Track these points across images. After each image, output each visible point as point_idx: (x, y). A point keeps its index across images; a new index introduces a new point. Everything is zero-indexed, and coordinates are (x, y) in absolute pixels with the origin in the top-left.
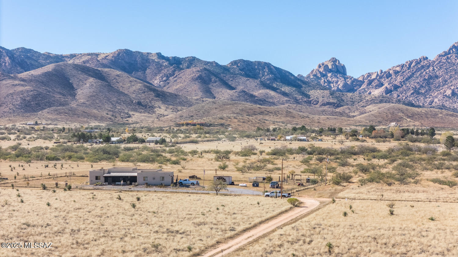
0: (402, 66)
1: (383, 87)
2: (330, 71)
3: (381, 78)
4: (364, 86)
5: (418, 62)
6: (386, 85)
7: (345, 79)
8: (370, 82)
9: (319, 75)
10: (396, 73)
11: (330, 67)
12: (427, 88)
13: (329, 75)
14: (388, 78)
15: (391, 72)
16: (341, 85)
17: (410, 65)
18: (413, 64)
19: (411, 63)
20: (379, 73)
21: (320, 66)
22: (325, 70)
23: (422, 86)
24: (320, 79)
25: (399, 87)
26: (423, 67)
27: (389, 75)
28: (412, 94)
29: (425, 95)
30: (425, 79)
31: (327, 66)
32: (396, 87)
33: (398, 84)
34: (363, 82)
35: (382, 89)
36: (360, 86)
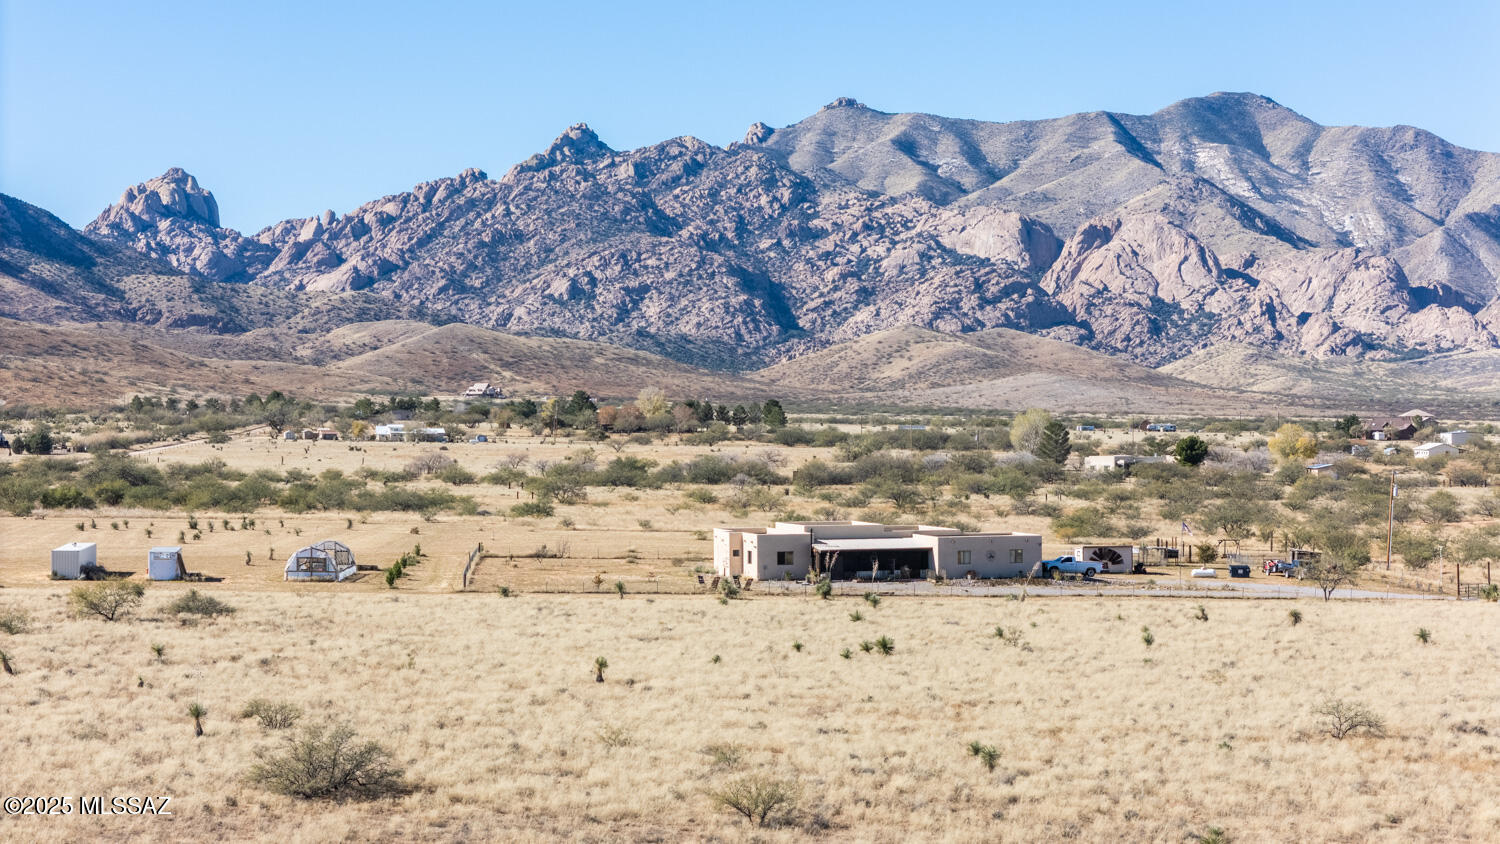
0: (405, 200)
1: (345, 267)
2: (167, 212)
3: (335, 236)
4: (278, 264)
5: (455, 189)
6: (354, 260)
7: (217, 237)
8: (300, 251)
9: (129, 225)
10: (386, 221)
11: (165, 200)
12: (489, 271)
13: (164, 225)
14: (357, 238)
15: (368, 218)
16: (204, 258)
17: (429, 197)
18: (440, 194)
19: (433, 190)
20: (324, 221)
21: (131, 197)
22: (148, 208)
23: (472, 267)
24: (132, 237)
25: (395, 268)
26: (472, 203)
27: (360, 229)
28: (442, 290)
29: (481, 295)
30: (482, 244)
31: (155, 195)
32: (387, 269)
33: (394, 259)
34: (272, 251)
35: (341, 274)
36: (267, 263)
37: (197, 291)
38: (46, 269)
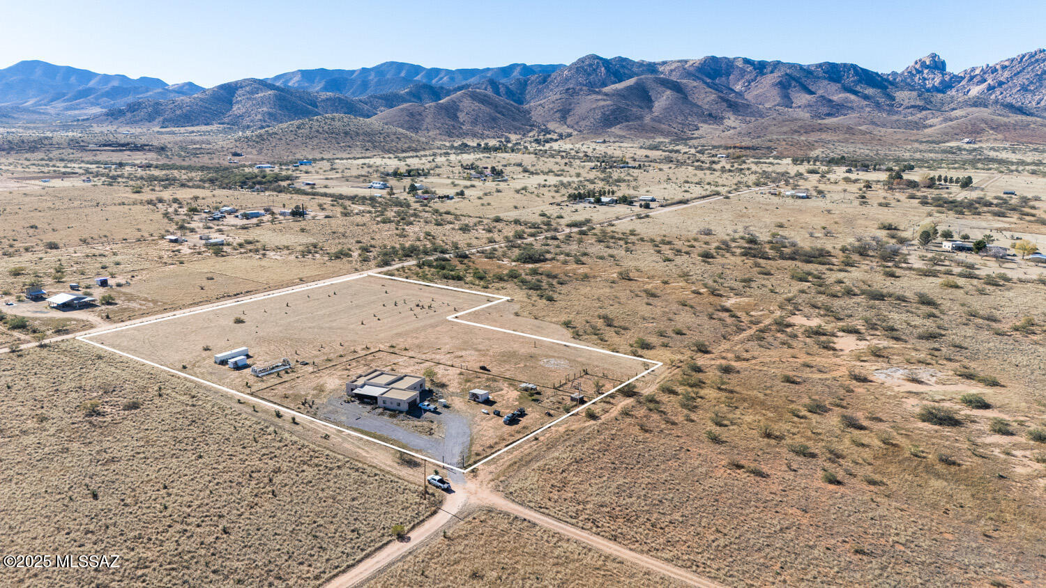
0: (1013, 60)
1: (986, 83)
2: (928, 67)
3: (985, 73)
4: (963, 83)
5: (1032, 56)
6: (990, 81)
7: (943, 75)
8: (971, 78)
9: (914, 72)
10: (1004, 68)
11: (928, 63)
12: (1038, 84)
13: (926, 71)
14: (993, 73)
15: (998, 67)
16: (938, 82)
17: (1022, 59)
18: (1026, 58)
19: (1024, 56)
20: (984, 67)
21: (916, 63)
22: (922, 66)
23: (1032, 83)
24: (915, 76)
25: (1004, 83)
26: (1037, 61)
27: (994, 70)
28: (1019, 90)
29: (1033, 93)
30: (1037, 75)
31: (925, 62)
32: (1001, 84)
33: (1004, 80)
34: (963, 78)
35: (984, 86)
36: (960, 82)
37: (919, 96)
38: (870, 91)
